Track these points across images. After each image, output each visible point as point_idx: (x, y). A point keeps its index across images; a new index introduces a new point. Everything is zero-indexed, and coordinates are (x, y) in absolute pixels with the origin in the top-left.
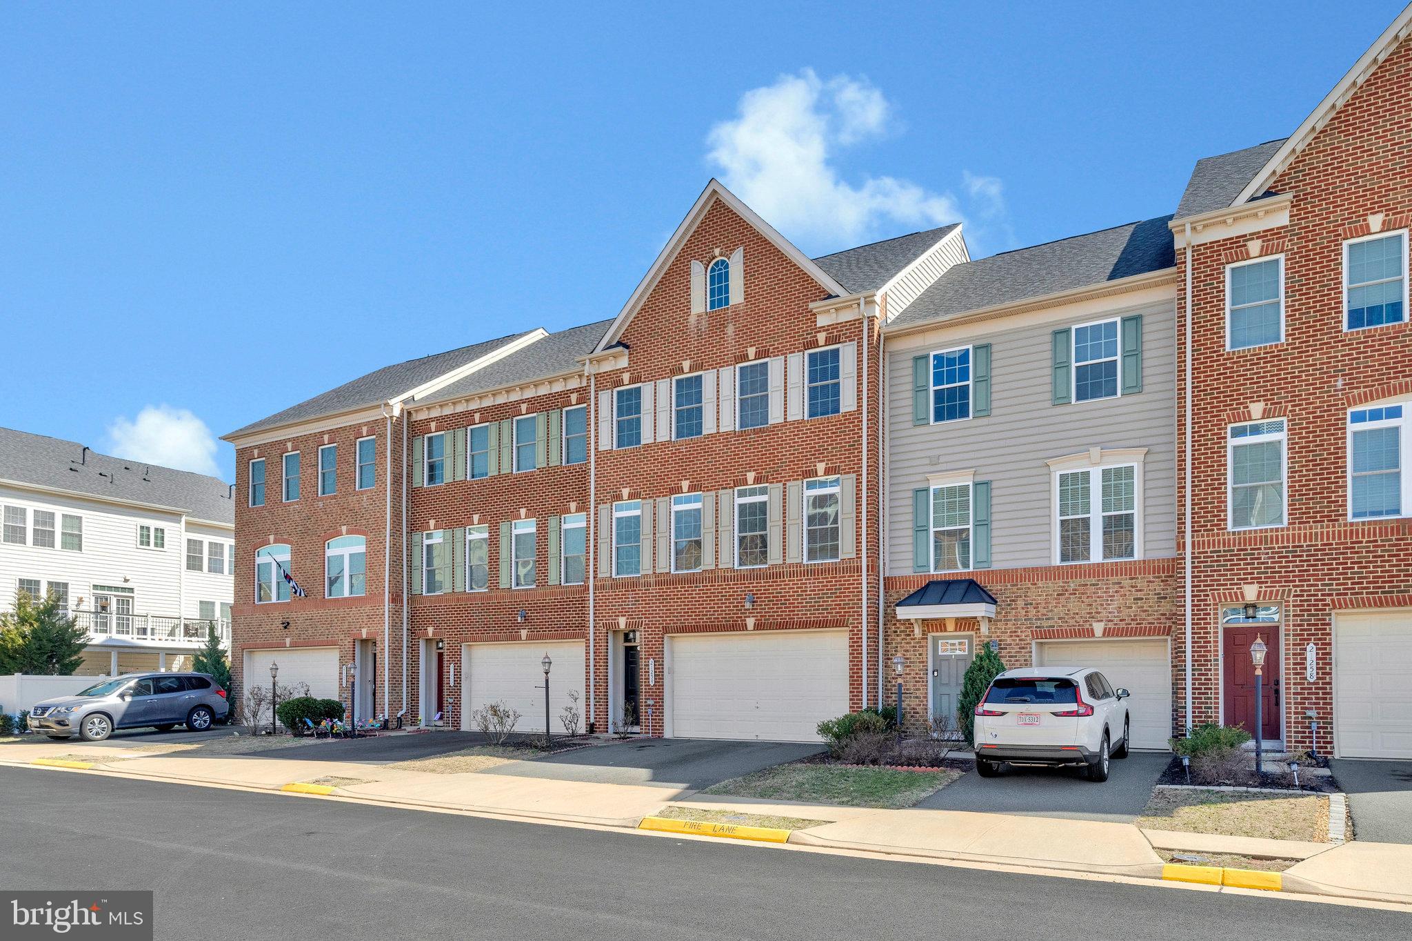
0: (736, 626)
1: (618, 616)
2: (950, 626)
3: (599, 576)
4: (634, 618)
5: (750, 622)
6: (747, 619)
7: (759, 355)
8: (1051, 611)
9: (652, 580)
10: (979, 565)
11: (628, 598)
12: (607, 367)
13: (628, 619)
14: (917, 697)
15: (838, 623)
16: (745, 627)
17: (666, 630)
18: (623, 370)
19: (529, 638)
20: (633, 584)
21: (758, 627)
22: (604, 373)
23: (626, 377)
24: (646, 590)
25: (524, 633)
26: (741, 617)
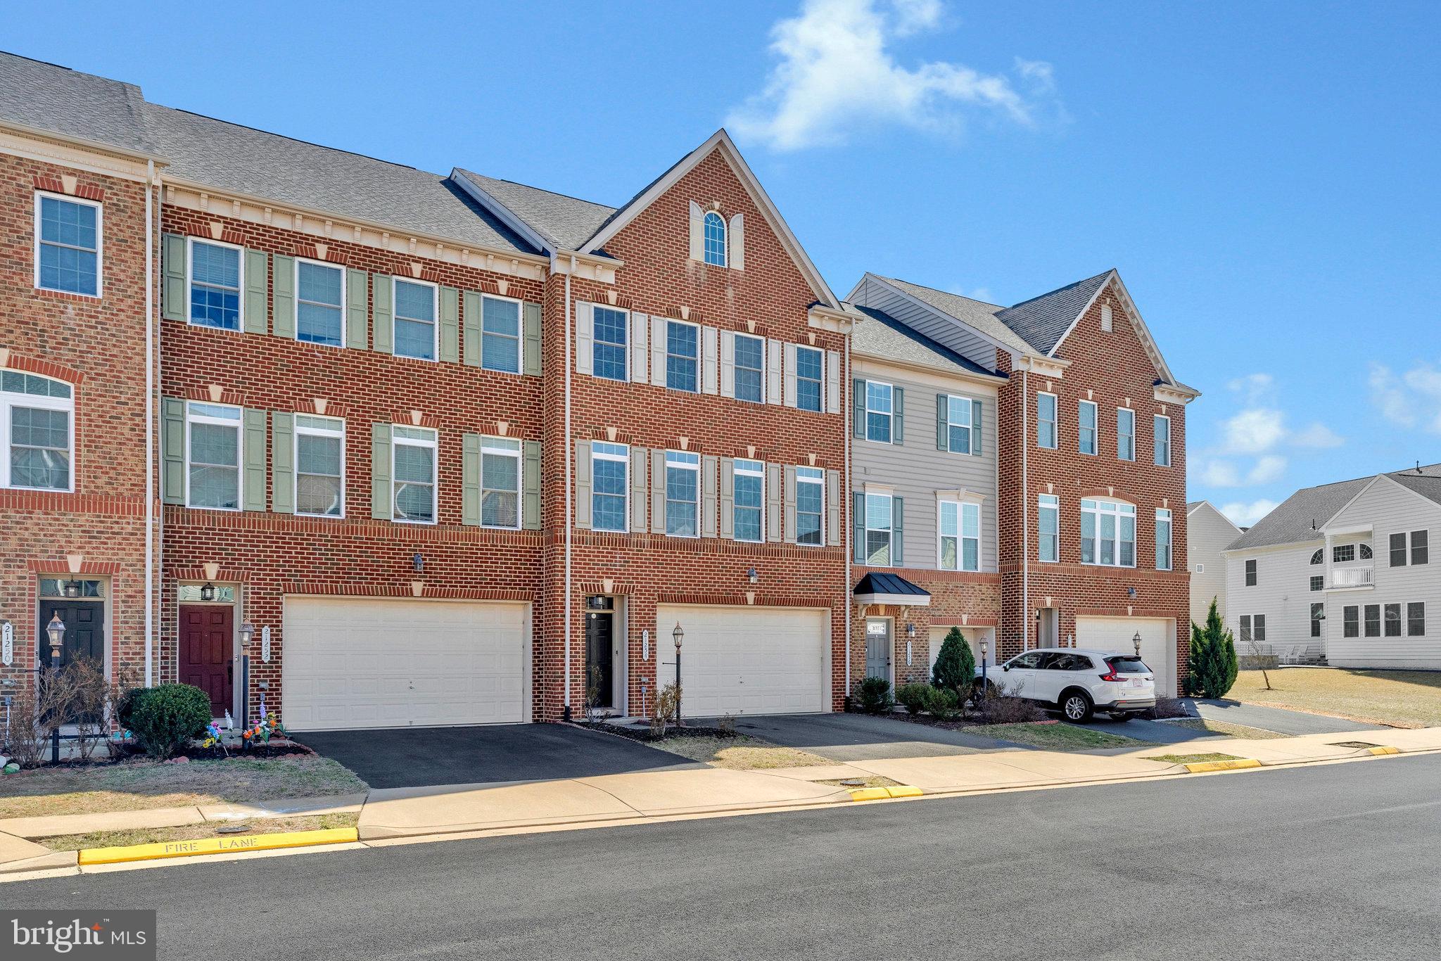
0: (736, 600)
1: (603, 577)
2: (882, 611)
3: (577, 526)
4: (623, 582)
5: (751, 596)
6: (747, 593)
7: (758, 331)
8: (940, 604)
9: (647, 540)
10: (896, 563)
11: (616, 557)
12: (586, 273)
13: (614, 582)
14: (860, 670)
15: (825, 604)
16: (745, 601)
17: (663, 598)
18: (608, 286)
19: (425, 593)
20: (623, 542)
21: (759, 601)
22: (582, 279)
23: (613, 296)
24: (637, 551)
25: (417, 587)
26: (741, 591)
